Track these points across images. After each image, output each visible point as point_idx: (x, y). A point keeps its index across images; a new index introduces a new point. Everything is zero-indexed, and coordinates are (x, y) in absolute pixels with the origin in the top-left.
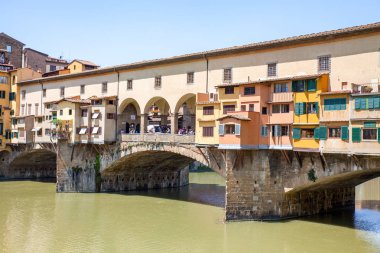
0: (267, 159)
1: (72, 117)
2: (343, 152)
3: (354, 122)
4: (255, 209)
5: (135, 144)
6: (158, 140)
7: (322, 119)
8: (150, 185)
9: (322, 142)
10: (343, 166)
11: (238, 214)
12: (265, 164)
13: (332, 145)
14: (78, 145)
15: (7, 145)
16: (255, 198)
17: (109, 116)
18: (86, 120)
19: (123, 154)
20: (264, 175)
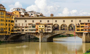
1: (44, 27)
4: (88, 41)
6: (64, 32)
12: (89, 35)
17: (52, 27)
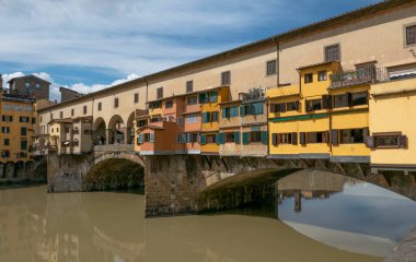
0: (184, 163)
1: (58, 134)
2: (237, 154)
3: (244, 127)
4: (172, 206)
5: (104, 153)
6: (117, 150)
7: (222, 126)
8: (129, 184)
9: (221, 146)
10: (241, 167)
11: (157, 210)
12: (182, 166)
13: (229, 149)
14: (64, 155)
15: (31, 157)
16: (173, 197)
17: (86, 132)
18: (68, 136)
19: (97, 161)
20: (180, 177)
